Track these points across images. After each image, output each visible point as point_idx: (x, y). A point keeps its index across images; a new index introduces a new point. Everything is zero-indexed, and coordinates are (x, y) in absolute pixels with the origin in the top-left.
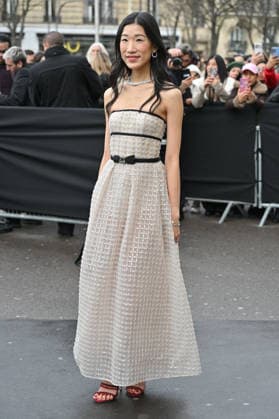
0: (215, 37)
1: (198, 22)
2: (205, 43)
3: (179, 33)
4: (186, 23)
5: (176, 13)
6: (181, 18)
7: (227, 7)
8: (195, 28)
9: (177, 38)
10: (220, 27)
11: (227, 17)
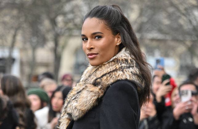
0: (58, 59)
1: (38, 42)
2: (46, 65)
3: (16, 54)
4: (25, 42)
5: (12, 32)
6: (19, 38)
7: (71, 25)
8: (34, 49)
9: (13, 60)
10: (63, 47)
11: (71, 36)
